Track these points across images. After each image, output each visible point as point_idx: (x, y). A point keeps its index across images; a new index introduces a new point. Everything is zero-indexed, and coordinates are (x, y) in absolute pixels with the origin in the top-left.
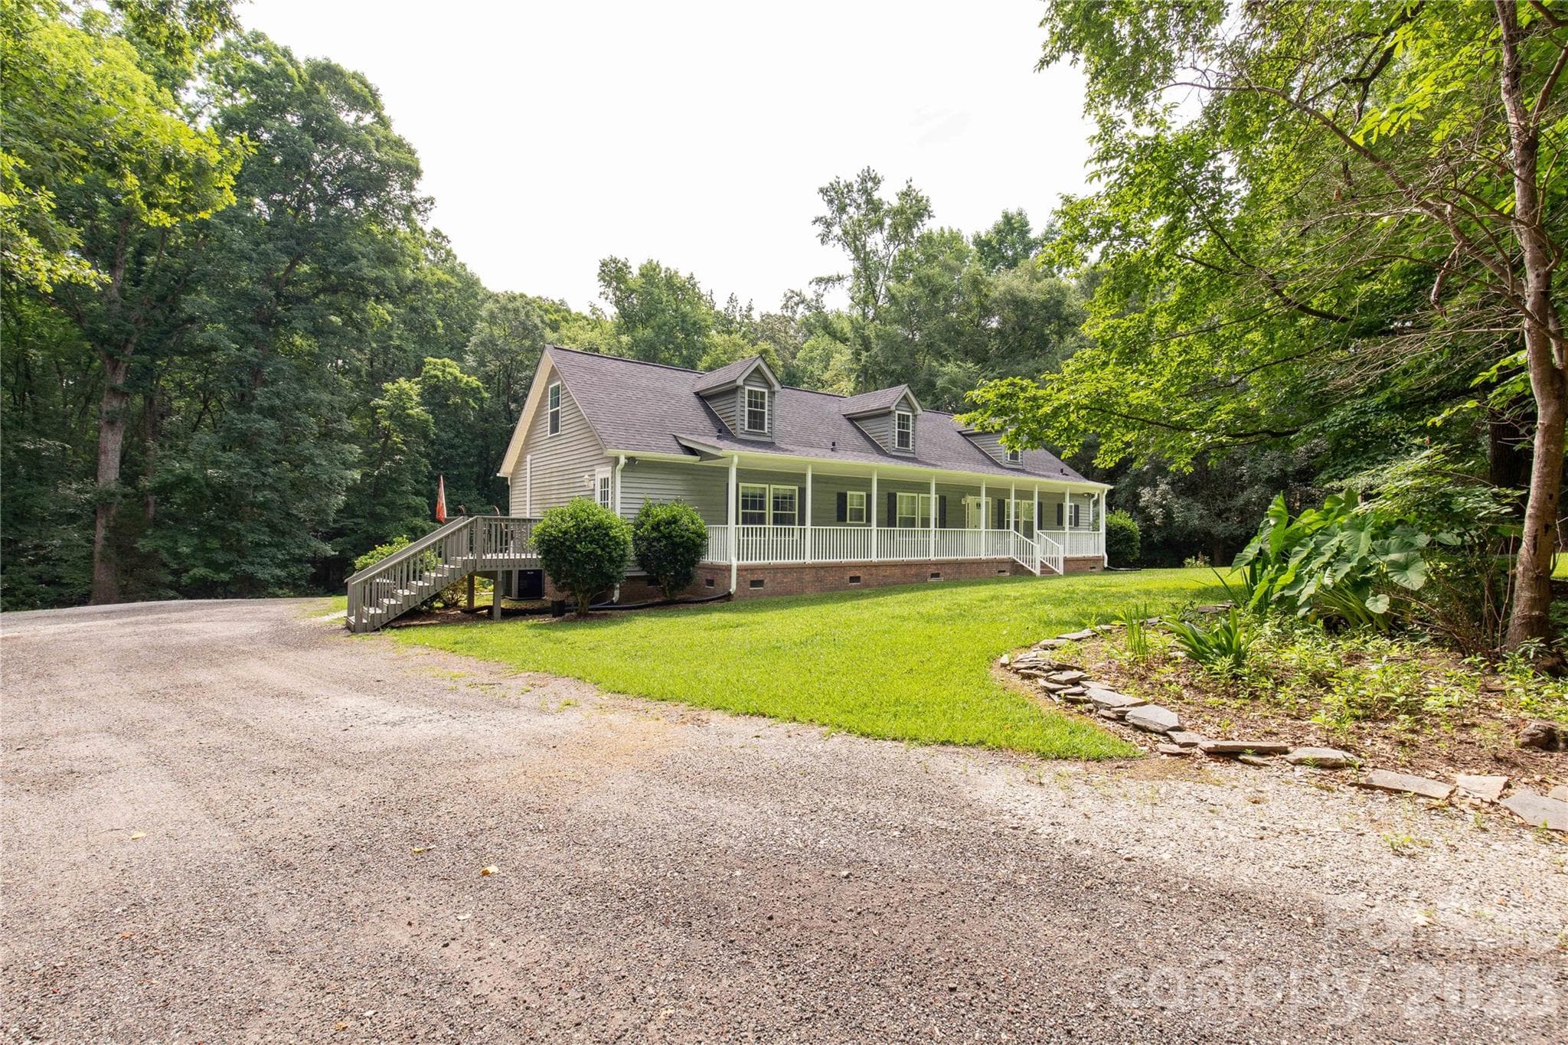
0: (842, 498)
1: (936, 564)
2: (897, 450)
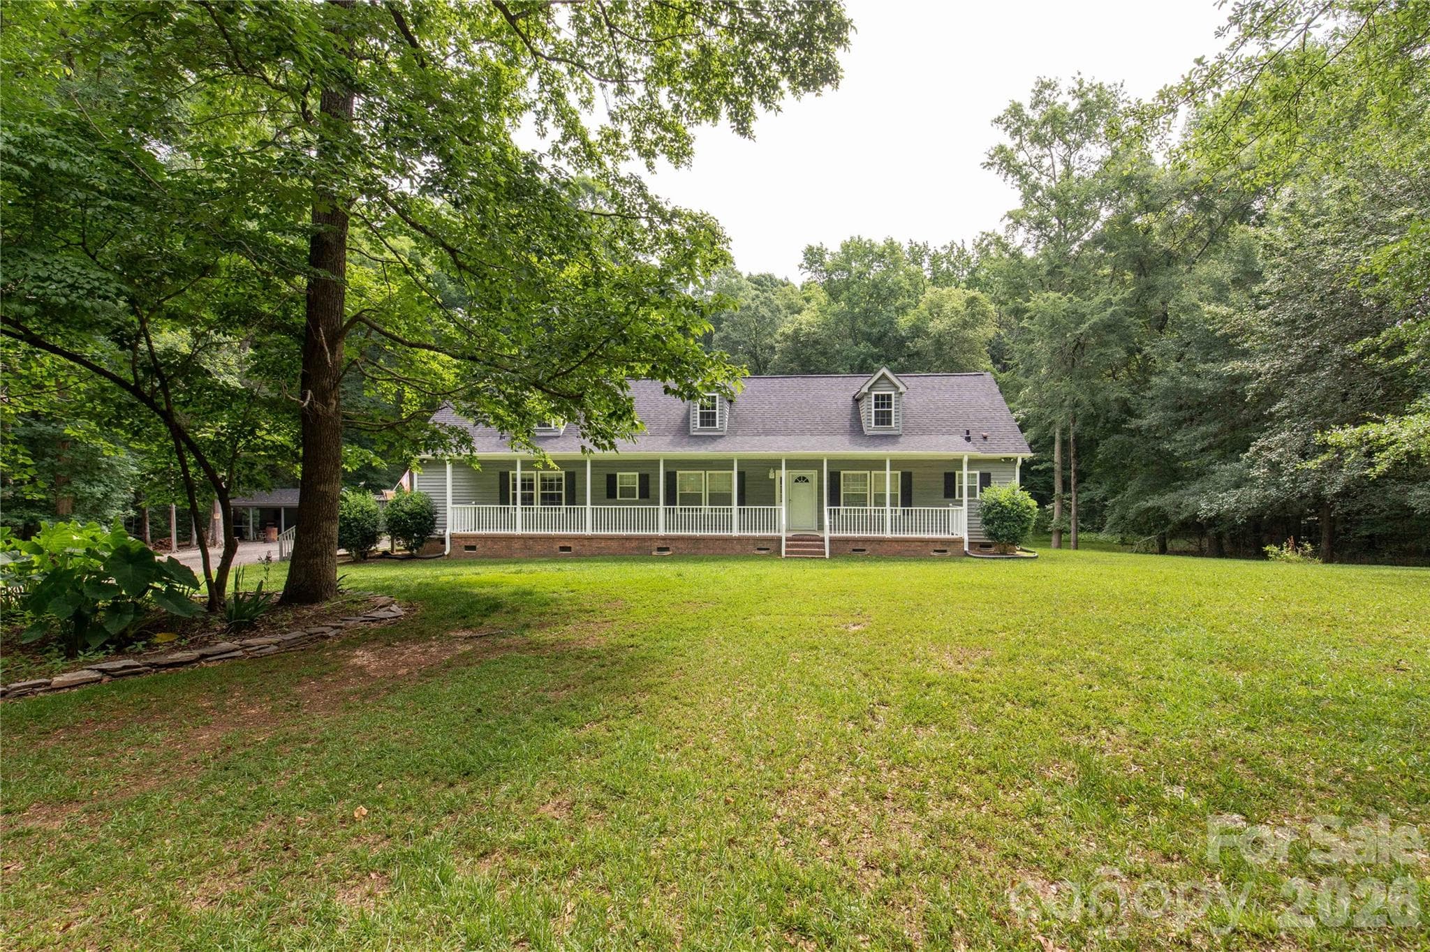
0: (611, 480)
1: (664, 539)
2: (700, 430)
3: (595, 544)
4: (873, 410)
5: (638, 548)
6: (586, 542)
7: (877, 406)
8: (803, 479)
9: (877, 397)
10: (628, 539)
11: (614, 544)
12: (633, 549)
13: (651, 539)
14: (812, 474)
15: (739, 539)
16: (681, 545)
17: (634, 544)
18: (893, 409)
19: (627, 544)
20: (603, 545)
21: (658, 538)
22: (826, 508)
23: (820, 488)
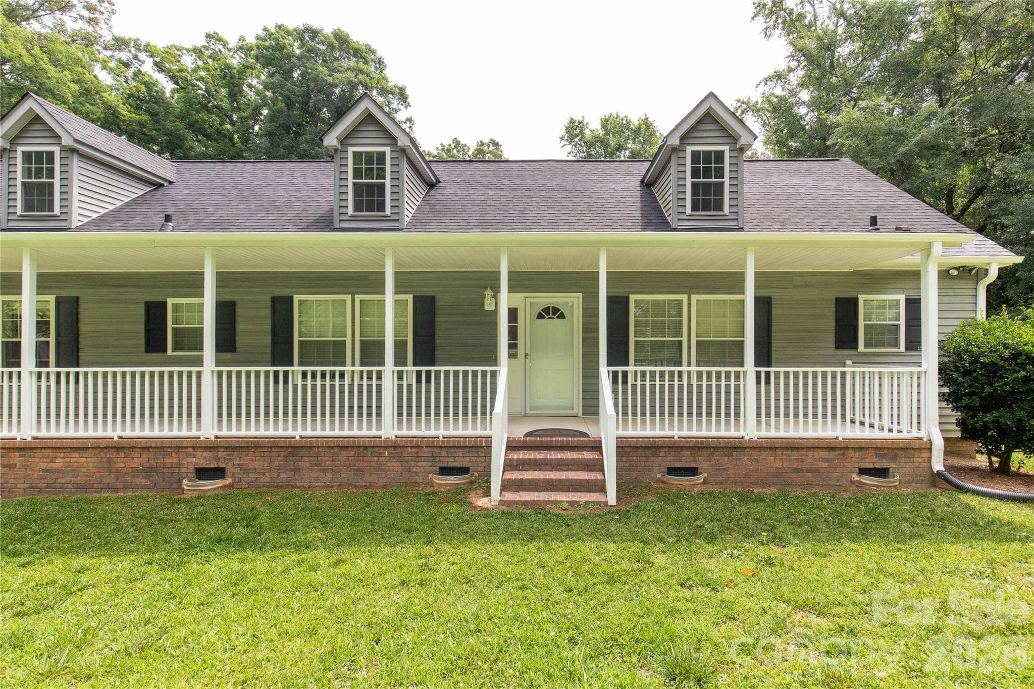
3: (40, 463)
4: (689, 181)
5: (148, 471)
6: (16, 458)
7: (695, 173)
8: (551, 312)
9: (696, 156)
10: (123, 447)
11: (88, 462)
12: (135, 472)
13: (178, 447)
14: (573, 301)
15: (397, 447)
16: (254, 462)
17: (137, 461)
18: (726, 180)
19: (120, 462)
20: (59, 463)
21: (196, 446)
22: (604, 371)
23: (590, 329)
